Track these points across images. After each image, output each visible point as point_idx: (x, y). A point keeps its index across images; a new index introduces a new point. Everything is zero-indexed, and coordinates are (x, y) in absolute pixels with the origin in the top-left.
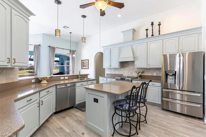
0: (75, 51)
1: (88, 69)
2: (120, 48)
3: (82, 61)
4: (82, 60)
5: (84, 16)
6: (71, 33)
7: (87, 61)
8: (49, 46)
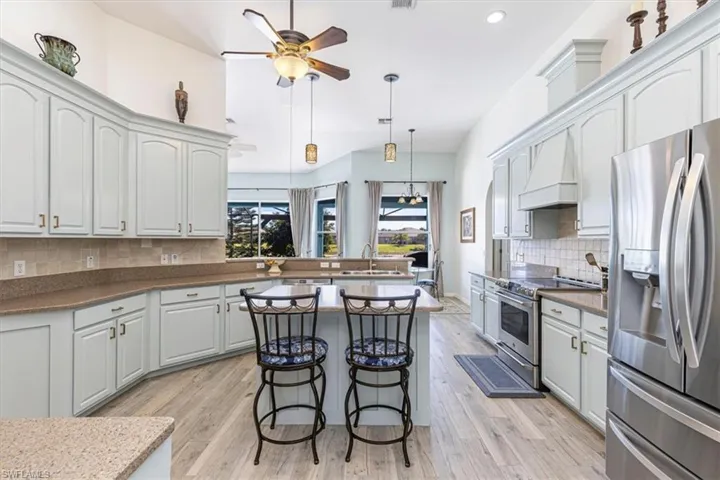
0: (445, 182)
1: (474, 241)
2: (533, 148)
3: (464, 215)
4: (462, 213)
5: (391, 78)
6: (412, 131)
7: (471, 214)
8: (366, 182)
